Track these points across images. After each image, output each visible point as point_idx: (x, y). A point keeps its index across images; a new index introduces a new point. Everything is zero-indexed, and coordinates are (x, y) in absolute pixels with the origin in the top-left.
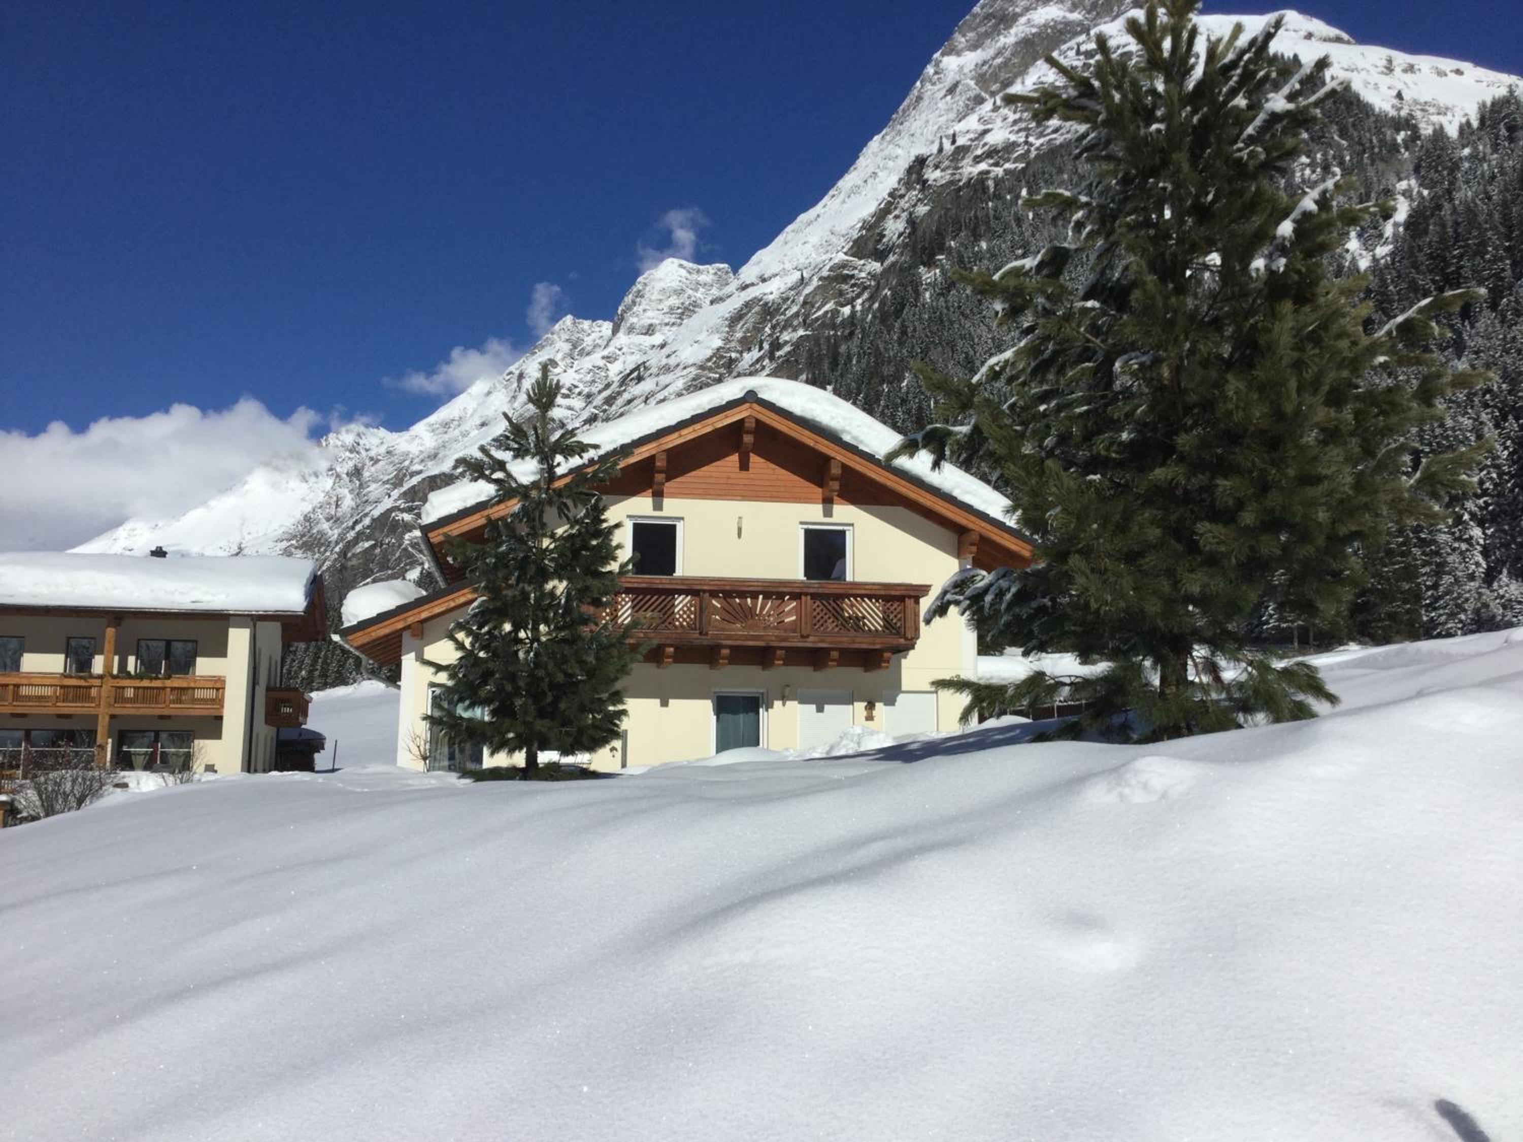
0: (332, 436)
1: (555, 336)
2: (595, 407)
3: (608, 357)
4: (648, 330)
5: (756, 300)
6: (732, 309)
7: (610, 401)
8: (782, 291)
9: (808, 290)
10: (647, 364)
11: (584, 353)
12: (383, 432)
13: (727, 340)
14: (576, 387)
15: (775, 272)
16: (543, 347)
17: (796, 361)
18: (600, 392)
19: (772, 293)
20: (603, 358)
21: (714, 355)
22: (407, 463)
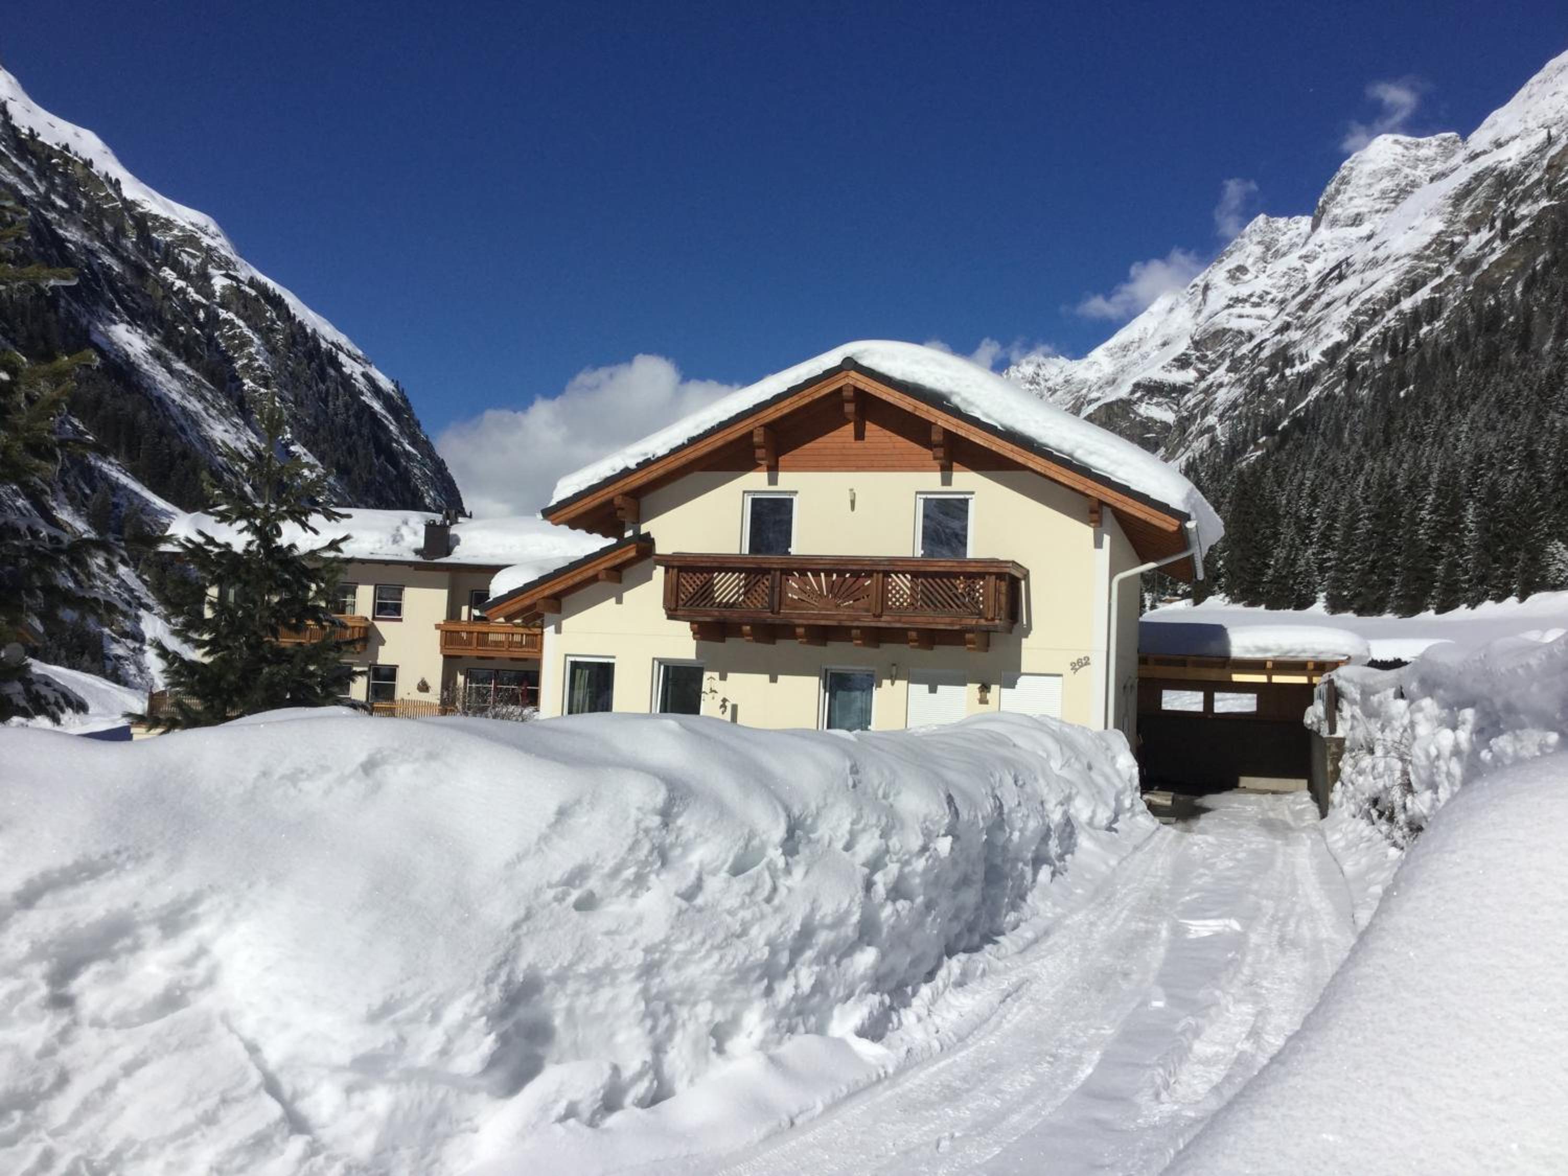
0: (1013, 369)
1: (1246, 240)
2: (1288, 315)
3: (1306, 257)
4: (1355, 220)
5: (1488, 171)
6: (1457, 185)
7: (1305, 306)
8: (1523, 155)
9: (1553, 151)
10: (1350, 260)
11: (1278, 255)
12: (1062, 361)
13: (1450, 222)
14: (1268, 293)
15: (1514, 134)
16: (1232, 253)
17: (1537, 238)
18: (1294, 297)
19: (1509, 160)
20: (1300, 258)
21: (1433, 241)
22: (1084, 391)
